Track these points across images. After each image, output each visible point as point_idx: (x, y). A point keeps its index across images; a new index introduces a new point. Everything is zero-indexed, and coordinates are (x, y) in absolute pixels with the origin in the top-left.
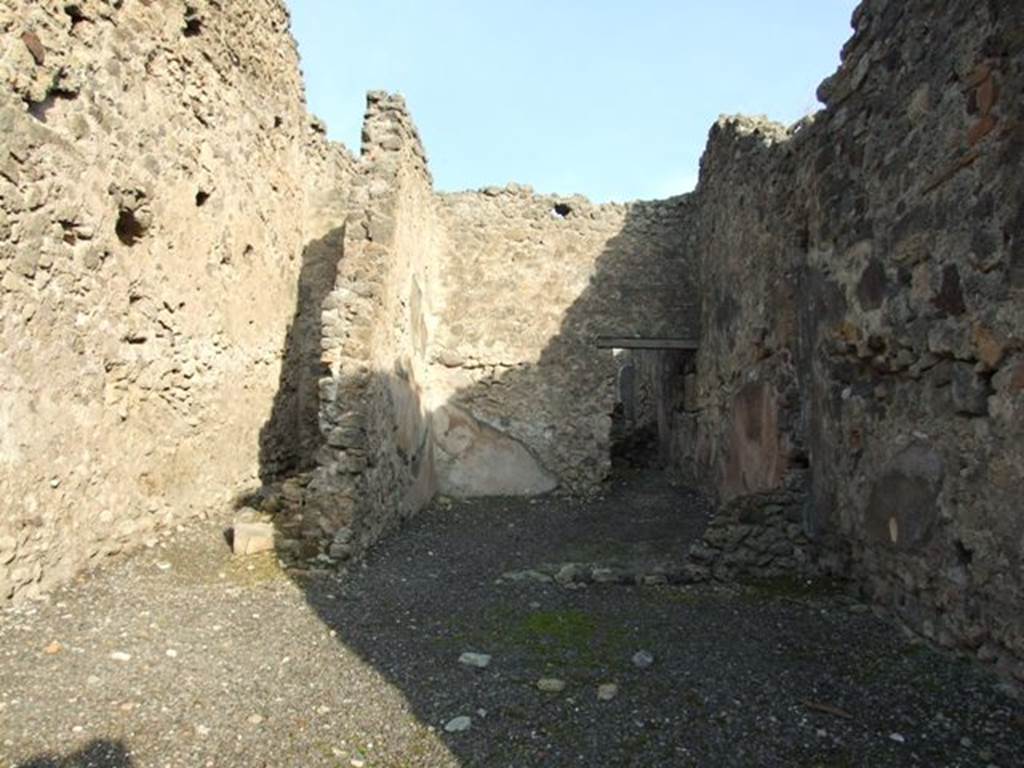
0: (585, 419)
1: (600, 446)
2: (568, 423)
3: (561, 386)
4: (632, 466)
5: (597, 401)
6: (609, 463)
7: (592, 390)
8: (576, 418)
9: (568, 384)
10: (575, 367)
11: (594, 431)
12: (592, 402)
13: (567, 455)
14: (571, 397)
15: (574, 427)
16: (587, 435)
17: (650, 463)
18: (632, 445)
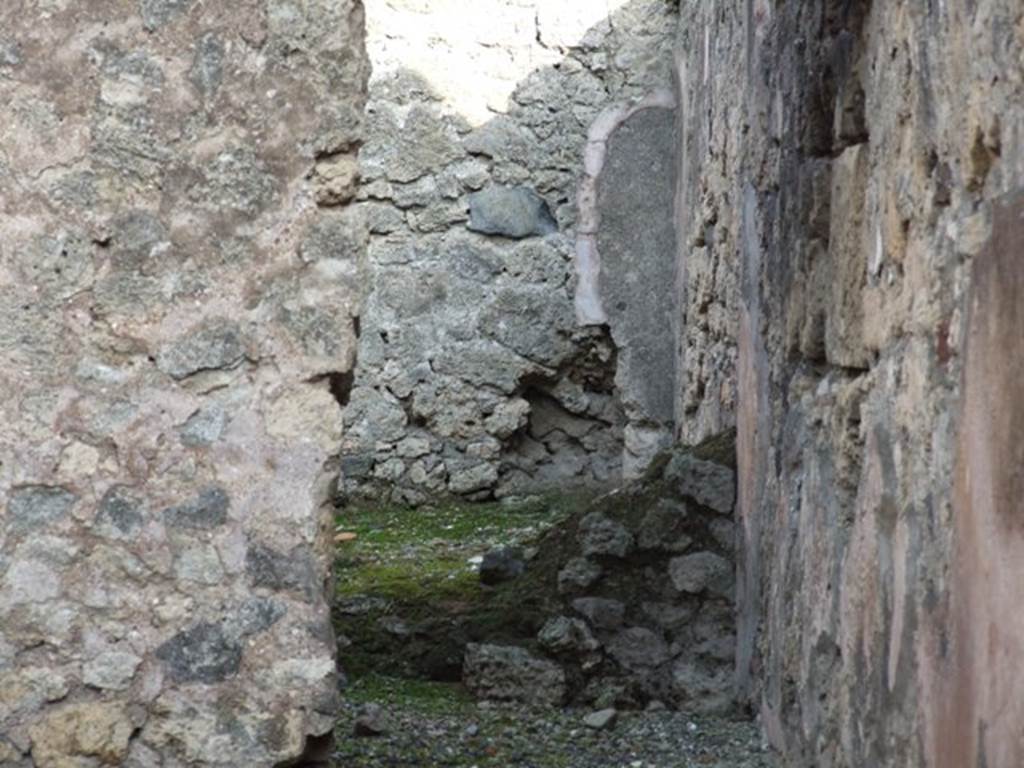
0: (182, 404)
1: (265, 567)
2: (72, 427)
3: (38, 200)
4: (574, 697)
5: (253, 298)
6: (320, 667)
7: (221, 228)
8: (120, 397)
9: (79, 192)
10: (123, 92)
11: (229, 474)
12: (225, 301)
13: (62, 617)
14: (94, 274)
15: (110, 447)
16: (186, 498)
17: (686, 675)
18: (578, 571)
